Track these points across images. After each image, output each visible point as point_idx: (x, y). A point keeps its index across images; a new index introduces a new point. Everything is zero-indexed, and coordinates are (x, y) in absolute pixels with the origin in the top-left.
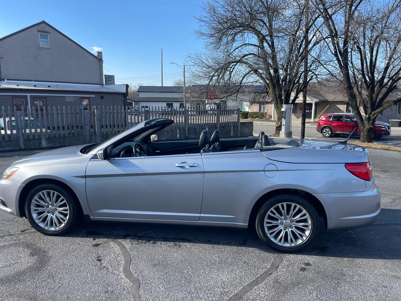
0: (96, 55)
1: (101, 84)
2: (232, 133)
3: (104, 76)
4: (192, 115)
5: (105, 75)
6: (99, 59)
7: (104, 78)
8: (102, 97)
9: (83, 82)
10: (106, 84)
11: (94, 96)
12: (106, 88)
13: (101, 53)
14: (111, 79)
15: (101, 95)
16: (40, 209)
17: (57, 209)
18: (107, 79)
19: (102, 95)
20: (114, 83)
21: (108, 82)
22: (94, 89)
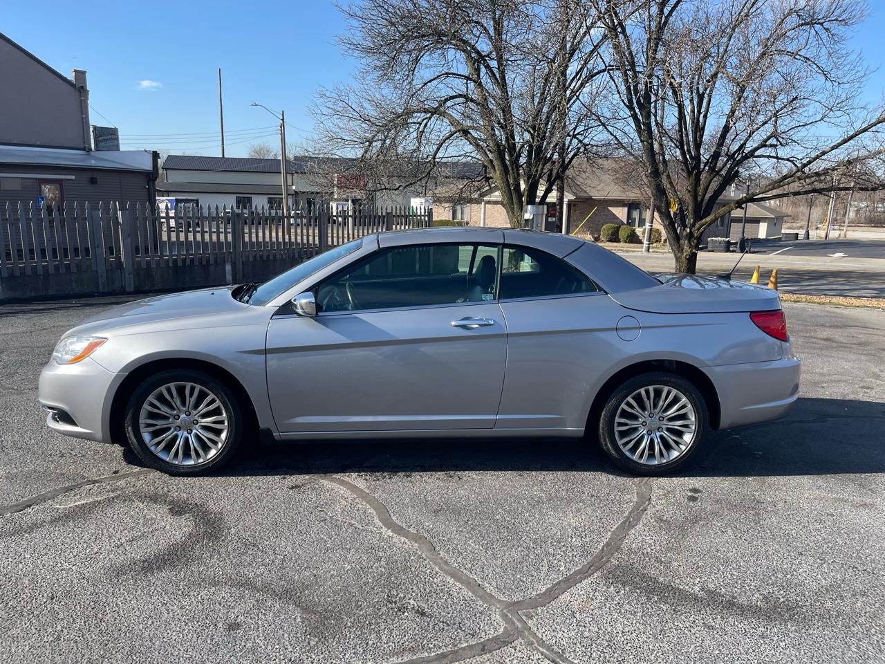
0: (71, 76)
1: (84, 149)
2: (417, 266)
3: (91, 129)
4: (298, 225)
5: (95, 128)
6: (79, 88)
7: (92, 134)
8: (93, 181)
9: (38, 143)
10: (97, 149)
11: (73, 177)
12: (97, 159)
13: (84, 73)
14: (110, 137)
15: (90, 175)
16: (161, 424)
17: (200, 420)
18: (101, 136)
19: (94, 175)
20: (117, 148)
21: (102, 144)
22: (71, 160)
